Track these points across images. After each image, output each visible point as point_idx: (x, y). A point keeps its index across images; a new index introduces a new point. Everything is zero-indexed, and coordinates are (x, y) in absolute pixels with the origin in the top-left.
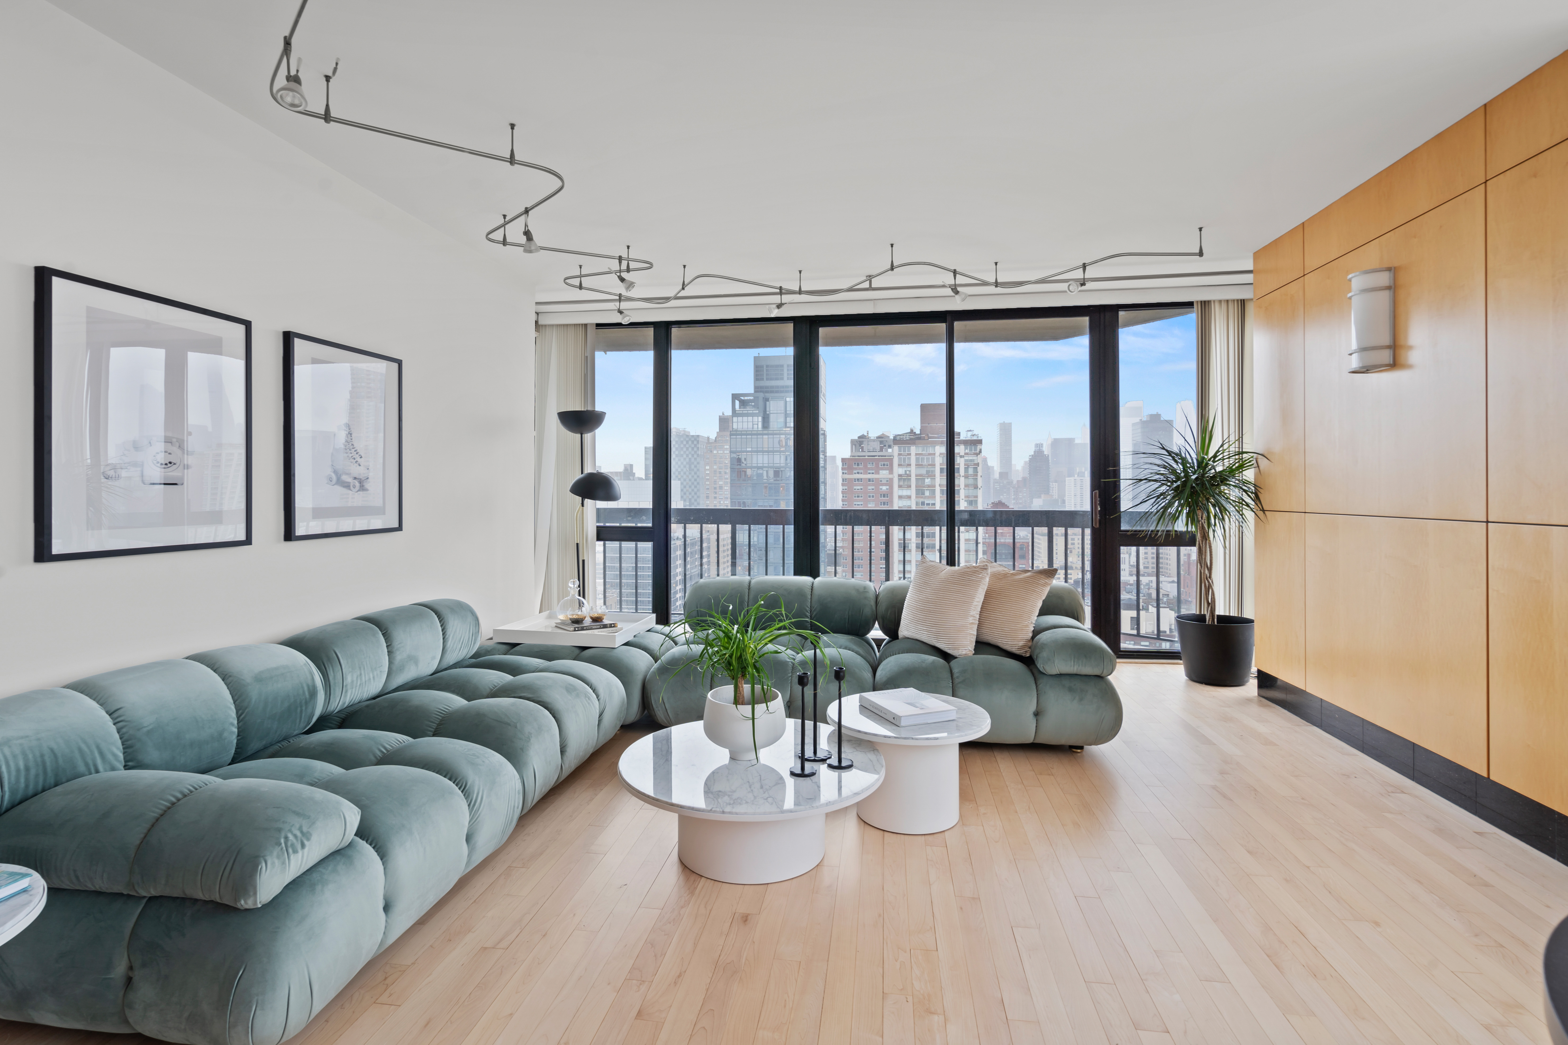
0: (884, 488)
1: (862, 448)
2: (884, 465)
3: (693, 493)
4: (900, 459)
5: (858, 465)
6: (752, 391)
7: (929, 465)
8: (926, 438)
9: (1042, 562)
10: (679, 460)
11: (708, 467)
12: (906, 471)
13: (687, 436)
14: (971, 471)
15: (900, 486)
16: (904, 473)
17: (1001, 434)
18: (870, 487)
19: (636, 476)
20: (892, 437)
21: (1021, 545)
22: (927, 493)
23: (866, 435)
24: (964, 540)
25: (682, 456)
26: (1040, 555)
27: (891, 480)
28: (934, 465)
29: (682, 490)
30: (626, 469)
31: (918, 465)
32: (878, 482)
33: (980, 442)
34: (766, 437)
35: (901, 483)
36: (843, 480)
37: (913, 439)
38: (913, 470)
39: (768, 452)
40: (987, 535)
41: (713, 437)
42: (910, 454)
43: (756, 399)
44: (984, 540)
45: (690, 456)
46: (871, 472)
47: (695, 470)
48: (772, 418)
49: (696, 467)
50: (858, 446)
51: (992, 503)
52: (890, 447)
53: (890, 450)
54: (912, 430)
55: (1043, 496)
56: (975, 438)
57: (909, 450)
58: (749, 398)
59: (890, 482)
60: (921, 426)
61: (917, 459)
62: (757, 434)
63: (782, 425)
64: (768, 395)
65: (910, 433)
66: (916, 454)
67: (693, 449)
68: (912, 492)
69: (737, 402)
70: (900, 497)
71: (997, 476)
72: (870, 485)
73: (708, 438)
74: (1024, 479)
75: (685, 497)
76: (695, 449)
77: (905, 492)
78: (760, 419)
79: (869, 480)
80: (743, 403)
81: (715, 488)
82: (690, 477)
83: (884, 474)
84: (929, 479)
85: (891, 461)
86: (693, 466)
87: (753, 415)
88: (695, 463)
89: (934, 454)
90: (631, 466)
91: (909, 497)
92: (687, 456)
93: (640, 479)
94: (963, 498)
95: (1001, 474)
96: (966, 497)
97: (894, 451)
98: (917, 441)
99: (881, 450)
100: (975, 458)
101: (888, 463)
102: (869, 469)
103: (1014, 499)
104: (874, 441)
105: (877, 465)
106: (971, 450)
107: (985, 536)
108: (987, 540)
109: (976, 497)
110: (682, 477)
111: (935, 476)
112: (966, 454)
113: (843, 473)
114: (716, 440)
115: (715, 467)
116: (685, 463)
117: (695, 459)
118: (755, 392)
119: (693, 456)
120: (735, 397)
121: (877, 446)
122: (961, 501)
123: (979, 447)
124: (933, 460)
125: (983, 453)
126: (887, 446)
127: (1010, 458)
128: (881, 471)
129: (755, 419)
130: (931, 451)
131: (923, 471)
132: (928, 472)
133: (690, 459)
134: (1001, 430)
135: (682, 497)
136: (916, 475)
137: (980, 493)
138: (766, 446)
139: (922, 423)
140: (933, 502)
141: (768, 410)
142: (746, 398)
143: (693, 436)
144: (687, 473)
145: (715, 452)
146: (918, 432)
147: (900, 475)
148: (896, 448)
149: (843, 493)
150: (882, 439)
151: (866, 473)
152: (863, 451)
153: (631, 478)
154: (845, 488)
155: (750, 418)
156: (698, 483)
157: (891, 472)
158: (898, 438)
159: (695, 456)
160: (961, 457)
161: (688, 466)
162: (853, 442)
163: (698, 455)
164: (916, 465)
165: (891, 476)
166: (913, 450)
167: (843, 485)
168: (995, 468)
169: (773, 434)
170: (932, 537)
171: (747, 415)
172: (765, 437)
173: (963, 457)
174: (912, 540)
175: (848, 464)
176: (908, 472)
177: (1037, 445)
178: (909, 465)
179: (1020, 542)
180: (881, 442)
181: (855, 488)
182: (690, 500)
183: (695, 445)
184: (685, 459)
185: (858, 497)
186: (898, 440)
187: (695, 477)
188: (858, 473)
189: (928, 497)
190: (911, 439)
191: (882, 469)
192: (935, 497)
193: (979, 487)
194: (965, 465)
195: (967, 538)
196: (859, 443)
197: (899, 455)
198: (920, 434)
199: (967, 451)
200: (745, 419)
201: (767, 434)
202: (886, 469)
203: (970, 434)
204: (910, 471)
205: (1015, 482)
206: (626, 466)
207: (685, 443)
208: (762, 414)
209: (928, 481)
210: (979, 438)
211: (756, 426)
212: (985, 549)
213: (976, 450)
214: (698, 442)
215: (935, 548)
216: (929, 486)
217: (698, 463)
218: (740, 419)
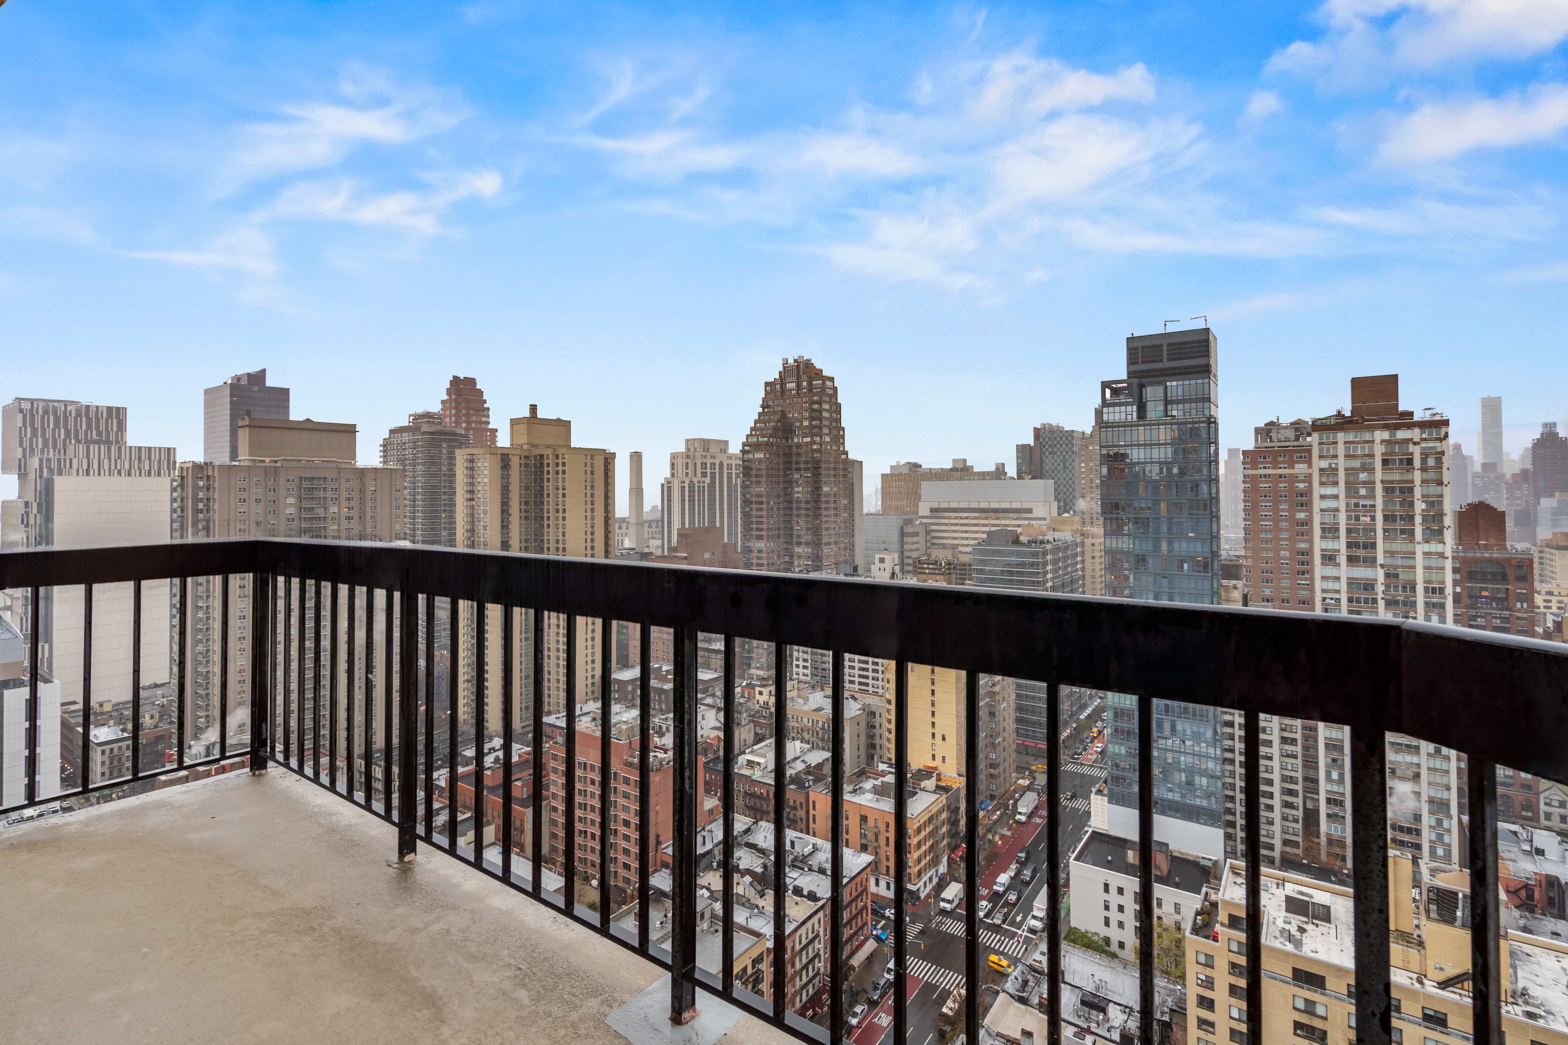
0: (1301, 485)
1: (1271, 437)
2: (1301, 457)
3: (1068, 493)
4: (1320, 450)
5: (1265, 458)
6: (1124, 376)
7: (1365, 455)
8: (1360, 421)
9: (1558, 585)
10: (1053, 458)
11: (1083, 465)
12: (1330, 464)
13: (1061, 432)
14: (1431, 462)
15: (1322, 484)
16: (1327, 466)
17: (1483, 413)
18: (1281, 485)
19: (1008, 475)
20: (1310, 423)
21: (1518, 562)
22: (1363, 492)
23: (1276, 421)
24: (1421, 554)
25: (1056, 453)
26: (1554, 575)
27: (1310, 475)
28: (1372, 456)
29: (1056, 490)
30: (997, 469)
31: (1348, 457)
32: (1293, 478)
33: (1446, 423)
34: (1142, 428)
35: (1324, 479)
36: (1245, 476)
37: (1340, 423)
38: (1341, 463)
39: (1144, 445)
40: (1460, 547)
41: (1088, 430)
42: (1336, 443)
43: (1130, 385)
44: (1456, 554)
45: (1064, 453)
46: (1282, 466)
47: (1070, 468)
48: (1150, 406)
49: (1070, 464)
50: (1264, 435)
51: (1468, 505)
52: (1309, 435)
53: (1309, 439)
54: (1339, 412)
55: (1557, 494)
56: (1437, 418)
57: (1335, 437)
58: (1122, 385)
59: (1308, 479)
60: (1353, 407)
61: (1347, 449)
62: (1131, 426)
63: (1162, 414)
64: (1144, 380)
65: (1336, 416)
66: (1346, 443)
67: (1067, 445)
68: (1341, 490)
69: (1108, 391)
70: (1323, 497)
71: (1478, 468)
72: (1281, 482)
73: (1083, 433)
74: (1525, 472)
75: (1059, 497)
76: (1070, 446)
77: (1330, 491)
78: (1135, 408)
79: (1280, 476)
80: (1115, 392)
81: (1092, 488)
82: (1065, 475)
83: (1300, 468)
84: (1366, 474)
85: (1309, 451)
86: (1067, 464)
87: (1126, 404)
88: (1070, 460)
89: (1373, 442)
90: (1003, 465)
91: (1336, 497)
92: (1061, 453)
93: (1012, 478)
94: (1420, 497)
95: (1485, 466)
96: (1423, 496)
97: (1313, 439)
98: (1346, 426)
99: (1297, 438)
100: (1436, 445)
101: (1305, 454)
102: (1280, 462)
103: (1507, 499)
104: (1286, 428)
105: (1291, 458)
106: (1431, 434)
107: (1458, 548)
108: (1461, 554)
109: (1441, 496)
110: (1056, 475)
111: (1374, 469)
112: (1423, 440)
113: (1245, 468)
114: (1091, 435)
115: (1091, 464)
116: (1059, 461)
117: (1070, 456)
118: (1128, 377)
119: (1067, 452)
120: (1105, 385)
121: (1291, 434)
122: (1416, 502)
123: (1443, 430)
124: (1371, 449)
125: (1451, 440)
126: (1305, 433)
127: (1501, 443)
128: (1296, 465)
129: (1129, 408)
130: (1367, 436)
131: (1356, 464)
132: (1363, 464)
133: (1064, 456)
134: (1483, 407)
135: (1056, 497)
136: (1346, 469)
137: (1447, 492)
138: (1142, 438)
139: (1353, 402)
140: (1372, 503)
141: (1144, 397)
142: (1119, 385)
143: (1067, 431)
144: (1062, 472)
145: (1091, 448)
146: (1348, 413)
147: (1321, 470)
148: (1316, 435)
149: (1244, 491)
150: (1298, 427)
151: (1275, 468)
152: (1271, 441)
153: (1003, 477)
154: (1246, 486)
155: (1123, 408)
156: (1073, 482)
157: (1310, 466)
158: (1319, 423)
159: (1070, 453)
160: (1415, 444)
161: (1062, 464)
162: (1258, 431)
163: (1073, 452)
164: (1345, 456)
165: (1310, 471)
166: (1341, 437)
167: (1244, 482)
168: (1475, 458)
169: (1150, 425)
170: (1372, 548)
171: (1120, 405)
172: (1140, 428)
173: (1419, 443)
174: (1341, 552)
175: (1251, 458)
176: (1334, 466)
177: (1545, 425)
178: (1336, 456)
179: (1516, 558)
180: (1297, 430)
181: (1261, 485)
182: (1065, 500)
183: (1070, 442)
184: (1059, 457)
185: (1266, 496)
186: (1318, 426)
187: (1070, 475)
188: (1265, 468)
189: (1364, 497)
190: (1337, 424)
191: (1298, 462)
192: (1375, 497)
193: (1445, 482)
194: (1421, 454)
195: (1427, 550)
196: (1266, 431)
197: (1320, 444)
198: (1352, 417)
199: (1424, 436)
200: (1117, 409)
201: (1144, 425)
202: (1303, 462)
203: (1429, 412)
204: (1336, 464)
205: (1508, 476)
206: (997, 465)
207: (1058, 439)
208: (1137, 403)
209: (1363, 476)
210: (1444, 418)
211: (1129, 417)
212: (1458, 565)
213: (1438, 433)
214: (1073, 438)
215: (1376, 562)
216: (1365, 483)
217: (1073, 461)
218: (1111, 409)
